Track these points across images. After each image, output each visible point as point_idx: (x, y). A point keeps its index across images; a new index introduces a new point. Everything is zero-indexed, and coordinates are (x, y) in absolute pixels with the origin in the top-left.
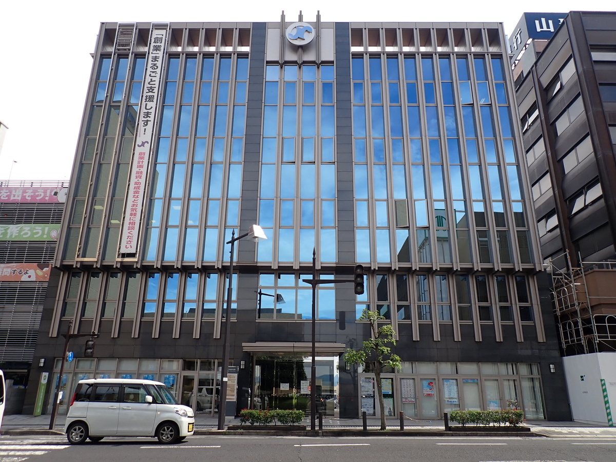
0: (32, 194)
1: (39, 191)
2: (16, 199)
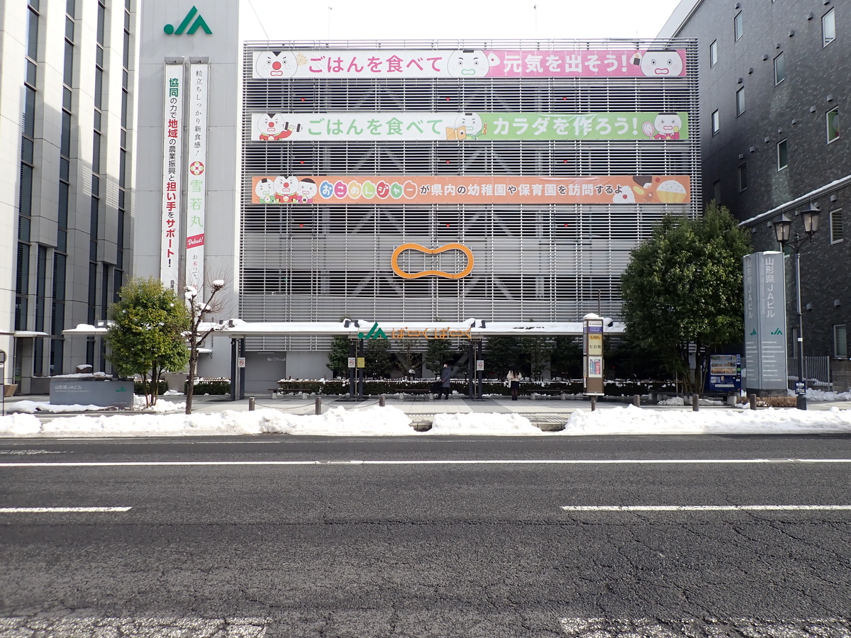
0: (599, 62)
1: (608, 56)
2: (574, 72)
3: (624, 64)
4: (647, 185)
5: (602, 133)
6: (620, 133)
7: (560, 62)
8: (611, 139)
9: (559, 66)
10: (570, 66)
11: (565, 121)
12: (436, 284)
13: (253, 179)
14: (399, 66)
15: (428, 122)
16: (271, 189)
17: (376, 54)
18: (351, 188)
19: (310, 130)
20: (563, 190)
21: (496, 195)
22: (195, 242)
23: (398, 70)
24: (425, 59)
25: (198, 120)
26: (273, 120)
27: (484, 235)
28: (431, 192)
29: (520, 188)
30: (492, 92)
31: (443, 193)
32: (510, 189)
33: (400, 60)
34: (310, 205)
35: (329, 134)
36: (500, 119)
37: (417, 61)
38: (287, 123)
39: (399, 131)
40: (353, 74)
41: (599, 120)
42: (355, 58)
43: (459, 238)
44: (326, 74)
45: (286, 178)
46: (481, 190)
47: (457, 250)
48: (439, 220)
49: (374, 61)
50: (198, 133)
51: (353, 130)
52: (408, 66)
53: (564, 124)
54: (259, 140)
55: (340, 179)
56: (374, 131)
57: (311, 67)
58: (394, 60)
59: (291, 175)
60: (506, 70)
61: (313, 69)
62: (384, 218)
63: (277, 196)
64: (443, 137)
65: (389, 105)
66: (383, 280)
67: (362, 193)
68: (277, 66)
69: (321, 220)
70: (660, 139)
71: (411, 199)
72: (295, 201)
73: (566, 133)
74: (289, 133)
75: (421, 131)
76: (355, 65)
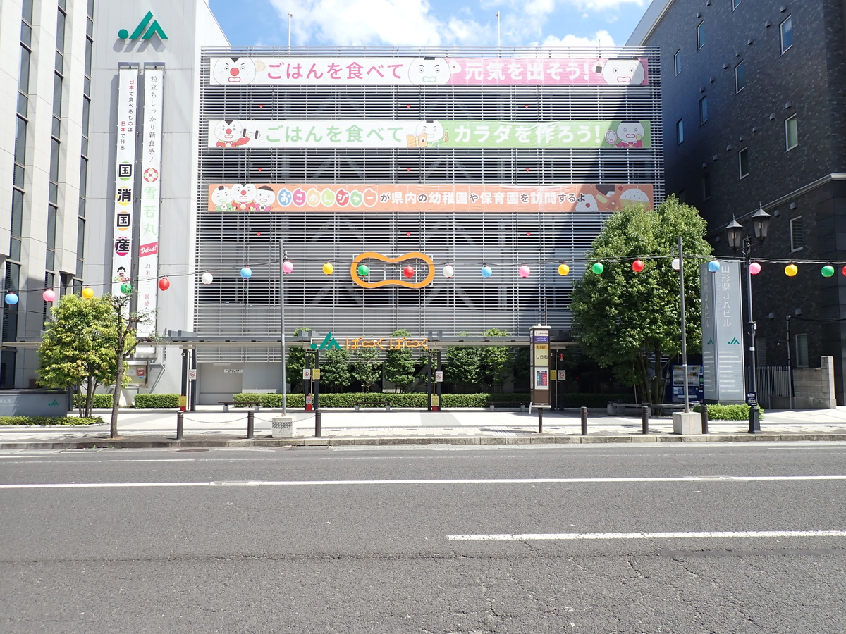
0: (561, 70)
1: (570, 64)
2: (536, 80)
3: (587, 71)
4: (610, 193)
5: (564, 141)
6: (582, 141)
7: (522, 70)
8: (573, 147)
9: (520, 74)
10: (532, 74)
11: (527, 129)
12: (396, 294)
13: (210, 186)
14: (359, 72)
15: (389, 129)
16: (227, 197)
17: (336, 61)
18: (310, 195)
19: (268, 137)
20: (525, 198)
21: (457, 203)
22: (149, 250)
23: (358, 77)
24: (385, 66)
25: (152, 127)
26: (231, 126)
27: (446, 244)
28: (391, 200)
29: (482, 197)
30: (453, 100)
31: (404, 201)
32: (472, 197)
33: (360, 67)
34: (268, 213)
35: (287, 140)
36: (462, 127)
37: (378, 68)
38: (245, 130)
39: (359, 139)
40: (313, 81)
41: (562, 128)
42: (314, 65)
43: (420, 247)
44: (284, 81)
45: (244, 186)
46: (442, 198)
47: (418, 259)
48: (399, 229)
49: (334, 68)
50: (152, 139)
51: (312, 137)
52: (368, 73)
53: (526, 132)
54: (215, 146)
55: (299, 187)
56: (333, 138)
57: (269, 74)
58: (355, 67)
59: (248, 183)
60: (468, 77)
61: (272, 75)
62: (343, 226)
63: (234, 204)
64: (404, 144)
65: (349, 112)
66: (343, 290)
67: (321, 200)
68: (235, 72)
69: (280, 229)
70: (622, 147)
71: (371, 208)
72: (253, 209)
73: (528, 141)
74: (247, 140)
75: (382, 139)
76: (315, 71)
